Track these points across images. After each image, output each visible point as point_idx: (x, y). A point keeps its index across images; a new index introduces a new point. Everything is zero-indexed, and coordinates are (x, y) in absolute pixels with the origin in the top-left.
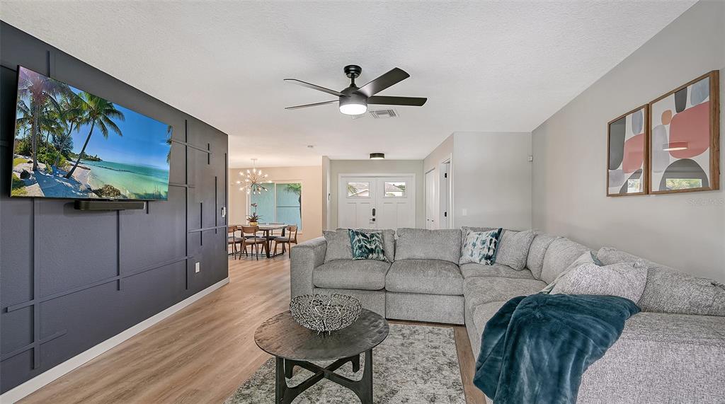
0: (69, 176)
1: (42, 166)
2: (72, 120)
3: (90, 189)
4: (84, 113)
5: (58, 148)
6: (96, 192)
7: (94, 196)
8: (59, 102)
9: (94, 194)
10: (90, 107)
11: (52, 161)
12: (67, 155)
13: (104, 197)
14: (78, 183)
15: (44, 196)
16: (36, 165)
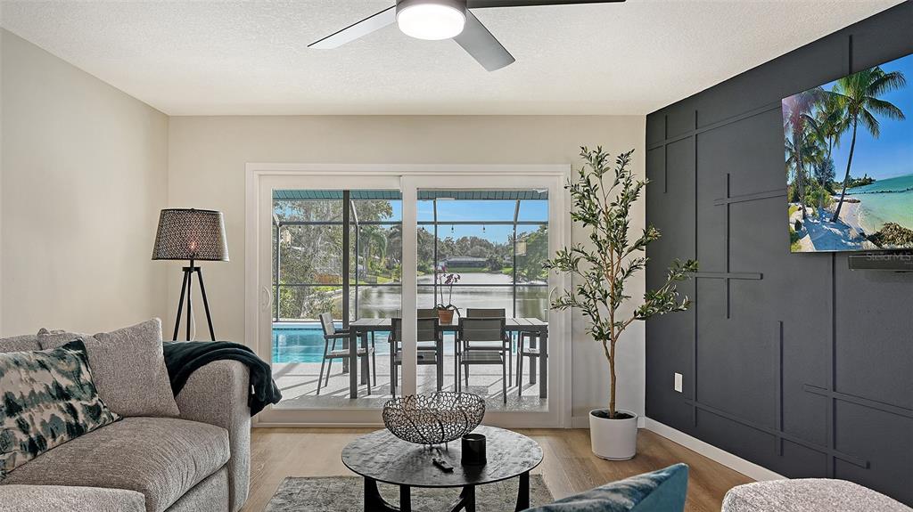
0: (835, 218)
1: (810, 211)
2: (830, 134)
3: (863, 234)
4: (842, 113)
5: (821, 183)
6: (872, 238)
7: (870, 245)
8: (814, 117)
9: (869, 242)
10: (847, 99)
11: (819, 203)
12: (829, 188)
13: (885, 246)
14: (848, 227)
15: (815, 251)
16: (805, 211)
